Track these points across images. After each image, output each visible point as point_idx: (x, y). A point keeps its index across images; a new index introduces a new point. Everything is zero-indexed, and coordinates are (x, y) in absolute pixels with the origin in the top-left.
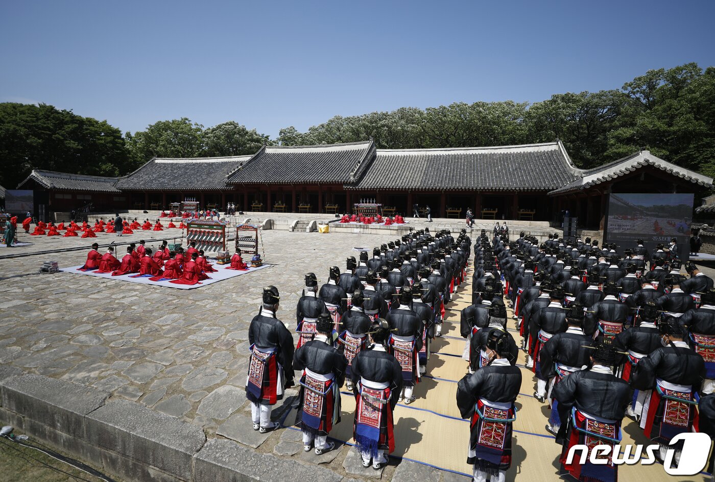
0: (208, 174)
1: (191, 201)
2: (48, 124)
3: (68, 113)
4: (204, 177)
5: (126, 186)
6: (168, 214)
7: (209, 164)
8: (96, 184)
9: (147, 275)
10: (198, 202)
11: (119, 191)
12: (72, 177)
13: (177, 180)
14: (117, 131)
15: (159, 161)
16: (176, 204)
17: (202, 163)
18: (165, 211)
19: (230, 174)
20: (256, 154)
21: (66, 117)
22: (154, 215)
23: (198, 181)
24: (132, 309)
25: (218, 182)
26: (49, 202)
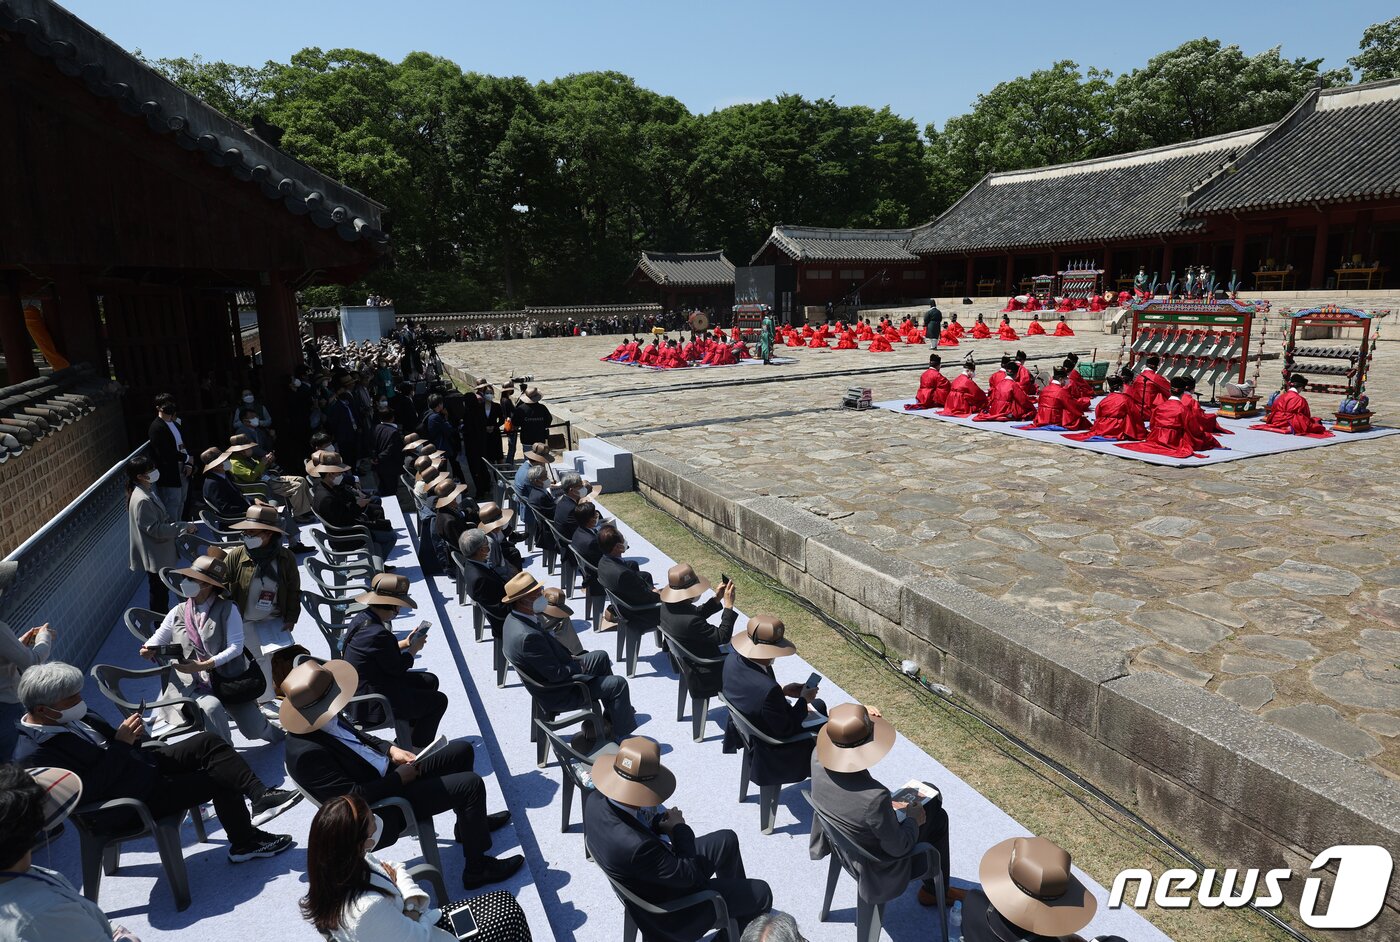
0: (1128, 197)
1: (1083, 268)
2: (791, 132)
3: (827, 105)
4: (1115, 206)
5: (929, 246)
6: (1025, 305)
7: (1127, 171)
8: (873, 245)
9: (1052, 426)
10: (1101, 272)
11: (914, 257)
12: (834, 236)
13: (1044, 222)
14: (910, 127)
15: (999, 180)
16: (1044, 278)
17: (1109, 172)
18: (1017, 298)
19: (1196, 189)
20: (1284, 120)
21: (822, 115)
22: (992, 307)
23: (1098, 219)
24: (1062, 493)
25: (1156, 215)
26: (798, 287)
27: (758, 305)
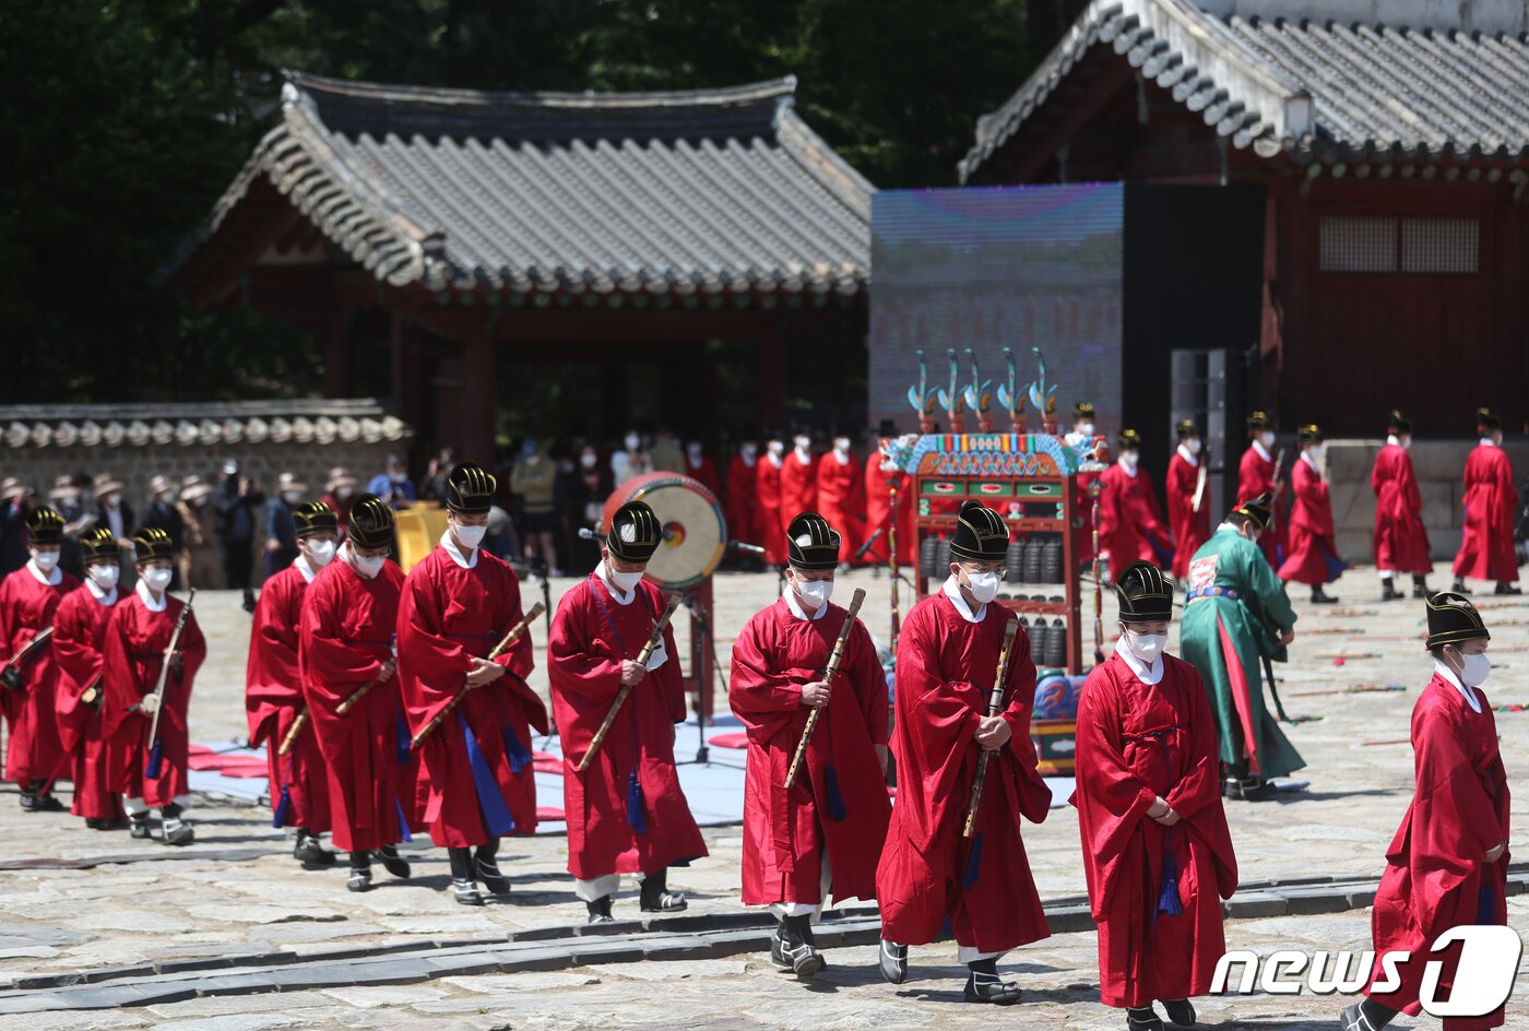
26: (1271, 319)
27: (1044, 441)
